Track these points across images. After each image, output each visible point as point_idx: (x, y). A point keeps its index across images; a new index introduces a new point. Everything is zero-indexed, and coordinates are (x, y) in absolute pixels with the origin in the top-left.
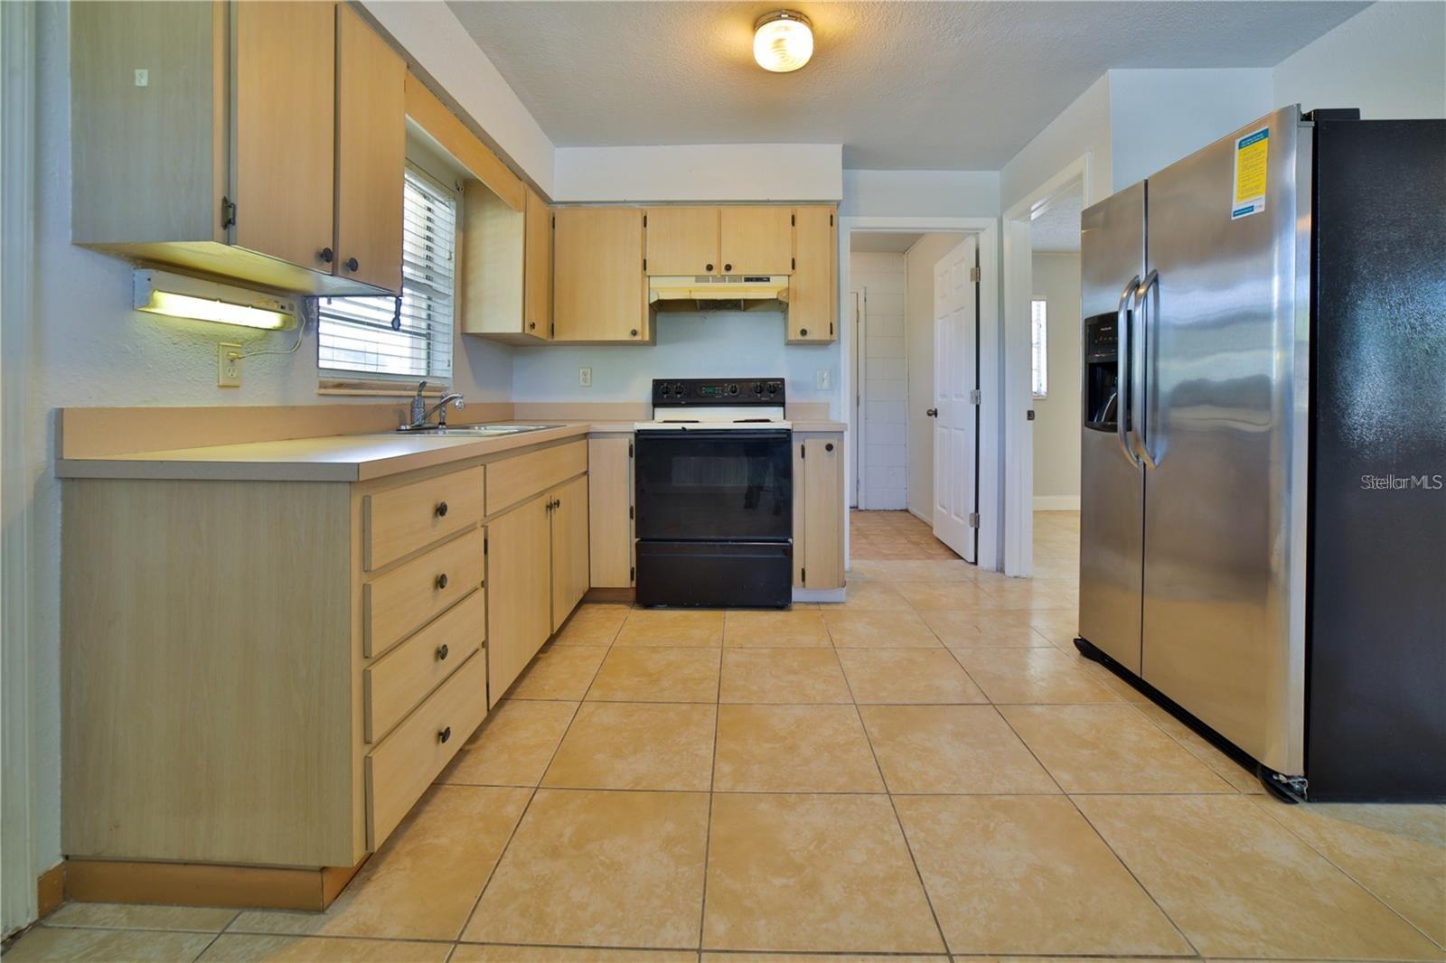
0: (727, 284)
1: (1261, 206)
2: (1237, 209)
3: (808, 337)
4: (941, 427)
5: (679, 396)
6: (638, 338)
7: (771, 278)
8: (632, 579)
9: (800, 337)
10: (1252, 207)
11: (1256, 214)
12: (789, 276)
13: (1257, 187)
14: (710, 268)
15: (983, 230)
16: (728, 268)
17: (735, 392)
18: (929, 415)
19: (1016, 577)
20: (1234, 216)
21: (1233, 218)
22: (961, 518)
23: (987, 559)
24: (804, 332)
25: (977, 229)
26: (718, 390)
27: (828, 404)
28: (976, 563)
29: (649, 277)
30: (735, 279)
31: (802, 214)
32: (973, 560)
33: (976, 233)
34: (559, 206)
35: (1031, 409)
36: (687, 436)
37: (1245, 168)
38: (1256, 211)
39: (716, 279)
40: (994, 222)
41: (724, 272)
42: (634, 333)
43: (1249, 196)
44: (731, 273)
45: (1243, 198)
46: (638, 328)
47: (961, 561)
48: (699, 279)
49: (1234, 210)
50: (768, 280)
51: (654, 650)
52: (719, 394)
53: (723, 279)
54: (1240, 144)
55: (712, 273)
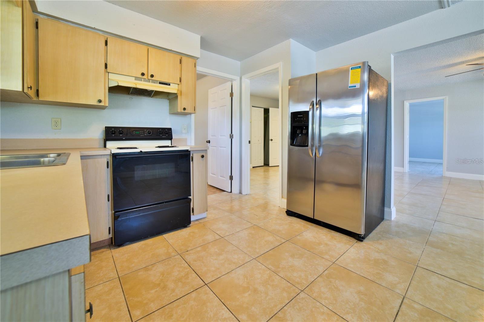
0: (151, 84)
1: (358, 86)
2: (351, 86)
3: (186, 111)
4: (211, 146)
5: (121, 135)
6: (102, 104)
7: (171, 84)
8: (109, 233)
9: (183, 111)
10: (356, 86)
11: (357, 88)
12: (178, 84)
13: (357, 81)
14: (143, 74)
15: (235, 80)
16: (152, 76)
17: (150, 133)
18: (207, 142)
19: (246, 195)
20: (349, 87)
21: (349, 88)
22: (225, 178)
23: (236, 190)
24: (184, 109)
25: (233, 79)
26: (142, 133)
27: (186, 139)
28: (231, 192)
29: (109, 73)
30: (154, 82)
31: (184, 59)
32: (230, 191)
33: (232, 80)
34: (41, 16)
35: (250, 140)
36: (143, 155)
37: (353, 75)
38: (356, 87)
39: (145, 80)
40: (239, 78)
41: (150, 78)
42: (100, 101)
43: (355, 83)
44: (153, 79)
45: (352, 83)
46: (102, 99)
47: (225, 192)
48: (137, 78)
49: (349, 86)
50: (169, 85)
51: (146, 269)
52: (142, 134)
53: (149, 81)
54: (351, 68)
55: (144, 77)
